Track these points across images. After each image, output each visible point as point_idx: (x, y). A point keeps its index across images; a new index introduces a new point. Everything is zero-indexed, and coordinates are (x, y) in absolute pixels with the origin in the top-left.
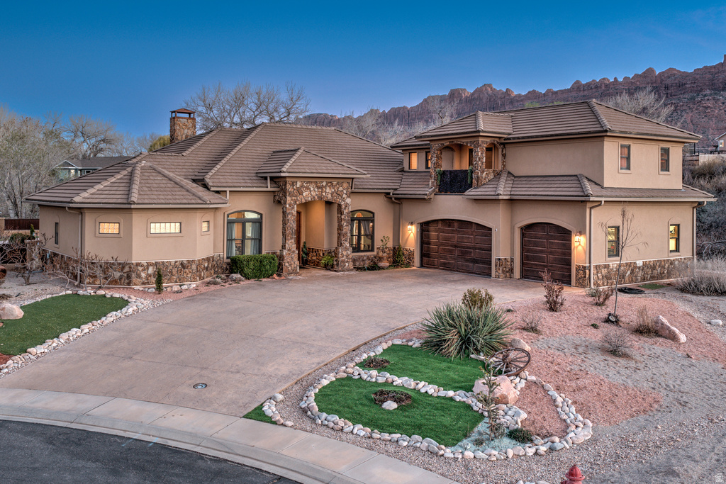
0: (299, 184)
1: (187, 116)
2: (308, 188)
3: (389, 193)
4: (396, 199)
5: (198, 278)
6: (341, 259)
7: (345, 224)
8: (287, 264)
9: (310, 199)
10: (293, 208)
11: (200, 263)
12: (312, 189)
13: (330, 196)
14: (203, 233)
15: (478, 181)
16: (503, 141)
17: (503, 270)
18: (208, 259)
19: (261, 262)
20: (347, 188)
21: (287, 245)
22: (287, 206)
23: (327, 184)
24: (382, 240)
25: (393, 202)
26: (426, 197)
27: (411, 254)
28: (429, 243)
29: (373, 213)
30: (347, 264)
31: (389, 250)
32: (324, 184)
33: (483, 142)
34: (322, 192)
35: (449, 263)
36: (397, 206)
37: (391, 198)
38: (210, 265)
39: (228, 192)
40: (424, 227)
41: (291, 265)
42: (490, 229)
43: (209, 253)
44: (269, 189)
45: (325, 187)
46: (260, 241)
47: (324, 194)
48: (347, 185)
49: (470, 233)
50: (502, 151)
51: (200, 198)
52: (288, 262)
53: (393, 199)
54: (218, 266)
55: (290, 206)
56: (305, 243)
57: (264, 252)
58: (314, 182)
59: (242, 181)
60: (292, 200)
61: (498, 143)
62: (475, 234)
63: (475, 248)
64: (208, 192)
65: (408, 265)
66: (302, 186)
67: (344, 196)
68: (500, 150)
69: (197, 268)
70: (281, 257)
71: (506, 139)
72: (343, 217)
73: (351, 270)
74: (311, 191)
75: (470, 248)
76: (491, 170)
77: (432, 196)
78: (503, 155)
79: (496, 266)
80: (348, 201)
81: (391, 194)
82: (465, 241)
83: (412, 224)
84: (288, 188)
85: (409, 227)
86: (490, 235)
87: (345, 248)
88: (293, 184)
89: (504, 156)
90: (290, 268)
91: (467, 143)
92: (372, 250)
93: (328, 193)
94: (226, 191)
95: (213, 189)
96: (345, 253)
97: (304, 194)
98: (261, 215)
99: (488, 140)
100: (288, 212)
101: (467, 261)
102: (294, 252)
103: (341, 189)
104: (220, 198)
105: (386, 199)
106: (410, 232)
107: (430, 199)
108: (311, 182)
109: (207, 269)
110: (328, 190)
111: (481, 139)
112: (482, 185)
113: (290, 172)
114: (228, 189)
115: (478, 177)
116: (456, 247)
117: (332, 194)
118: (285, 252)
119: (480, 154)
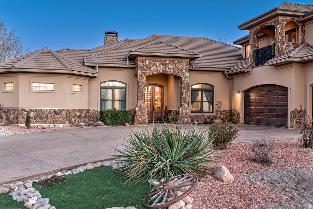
0: (147, 62)
2: (154, 65)
3: (224, 72)
4: (229, 75)
5: (67, 122)
6: (181, 116)
7: (184, 91)
8: (138, 117)
9: (156, 72)
10: (143, 78)
11: (69, 112)
12: (158, 65)
13: (172, 71)
14: (72, 92)
15: (278, 52)
16: (301, 19)
17: (296, 121)
18: (81, 111)
19: (116, 114)
20: (186, 65)
21: (138, 104)
22: (139, 76)
23: (170, 62)
24: (217, 105)
25: (229, 79)
26: (244, 70)
27: (239, 114)
28: (250, 106)
29: (213, 86)
30: (186, 119)
31: (226, 112)
32: (168, 62)
33: (283, 20)
34: (166, 68)
35: (261, 119)
36: (231, 81)
37: (225, 75)
38: (83, 115)
40: (247, 93)
41: (141, 117)
42: (286, 88)
43: (85, 107)
44: (128, 66)
45: (168, 64)
46: (125, 101)
47: (167, 69)
48: (187, 63)
49: (275, 94)
50: (302, 28)
52: (139, 116)
53: (227, 75)
54: (93, 117)
55: (140, 76)
56: (166, 107)
57: (127, 109)
58: (159, 61)
59: (111, 61)
60: (142, 72)
61: (297, 21)
62: (278, 94)
63: (278, 106)
64: (83, 67)
65: (237, 122)
66: (150, 63)
67: (184, 71)
68: (300, 28)
69: (66, 115)
70: (135, 111)
71: (303, 17)
72: (183, 86)
73: (189, 123)
74: (157, 67)
75: (274, 106)
76: (291, 43)
77: (249, 69)
78: (302, 31)
79: (291, 118)
80: (187, 74)
81: (225, 72)
82: (272, 101)
83: (239, 92)
84: (139, 64)
85: (237, 94)
86: (286, 94)
87: (185, 108)
88: (143, 62)
89: (304, 32)
90: (140, 120)
91: (271, 23)
92: (212, 112)
93: (171, 69)
94: (96, 67)
95: (86, 64)
96: (184, 111)
97: (152, 69)
98: (126, 84)
99: (288, 19)
100: (139, 81)
101: (273, 116)
102: (144, 109)
103: (181, 66)
104: (91, 70)
105: (223, 76)
106: (238, 98)
108: (157, 61)
109: (79, 117)
110: (170, 66)
111: (280, 18)
112: (282, 54)
113: (137, 52)
114: (97, 65)
115: (278, 48)
116: (266, 106)
117: (174, 69)
118: (137, 109)
119: (281, 30)
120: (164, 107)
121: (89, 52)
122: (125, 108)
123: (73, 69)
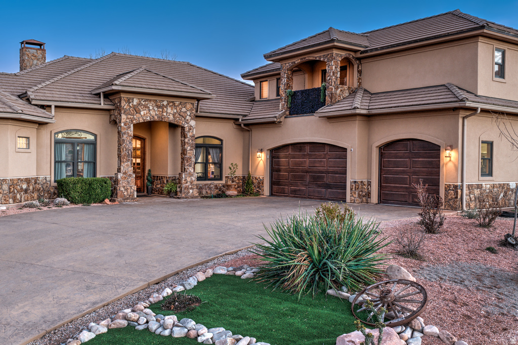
0: (135, 102)
1: (39, 47)
2: (146, 107)
3: (238, 120)
4: (245, 125)
5: (11, 200)
6: (184, 186)
7: (189, 148)
8: (122, 189)
9: (148, 118)
10: (129, 127)
11: (13, 183)
12: (151, 108)
13: (171, 117)
14: (17, 150)
15: (331, 98)
16: (359, 55)
17: (359, 194)
18: (28, 181)
19: (90, 185)
20: (191, 110)
21: (122, 168)
22: (122, 125)
23: (168, 104)
24: (230, 168)
25: (242, 130)
26: (275, 120)
27: (261, 183)
28: (279, 170)
29: (221, 140)
30: (191, 191)
31: (238, 179)
32: (165, 103)
33: (337, 55)
34: (163, 112)
35: (299, 190)
36: (247, 134)
37: (240, 125)
38: (31, 188)
39: (53, 107)
40: (274, 153)
41: (126, 190)
42: (345, 150)
43: (32, 174)
44: (103, 106)
45: (166, 107)
46: (95, 164)
47: (165, 114)
48: (192, 106)
49: (323, 156)
50: (358, 67)
51: (10, 107)
52: (124, 187)
53: (242, 125)
54: (44, 190)
55: (125, 124)
56: (150, 171)
57: (99, 176)
58: (154, 100)
59: (73, 97)
60: (127, 118)
61: (353, 57)
62: (327, 157)
63: (328, 172)
64: (29, 106)
65: (258, 194)
66: (139, 104)
67: (188, 118)
68: (356, 67)
69: (10, 189)
70: (116, 181)
71: (362, 52)
72: (186, 140)
73: (196, 197)
74: (149, 110)
75: (322, 172)
76: (346, 87)
77: (282, 119)
78: (358, 71)
79: (351, 189)
80: (193, 123)
81: (240, 120)
82: (317, 165)
83: (261, 151)
84: (122, 105)
85: (259, 154)
86: (345, 157)
87: (189, 173)
88: (128, 101)
89: (360, 72)
90: (125, 193)
91: (320, 57)
92: (221, 179)
93: (170, 114)
94: (50, 106)
95: (33, 102)
96: (189, 179)
97: (142, 113)
98: (95, 136)
99: (344, 53)
100: (123, 131)
101: (319, 186)
102: (130, 175)
103: (184, 110)
104: (44, 112)
105: (235, 126)
106: (260, 159)
107: (280, 122)
108: (150, 100)
109: (26, 191)
110: (169, 110)
111: (335, 52)
112: (336, 102)
113: (123, 86)
114: (53, 104)
115: (332, 94)
116: (307, 172)
117: (174, 115)
118: (120, 176)
119: (333, 68)
120: (147, 172)
121: (18, 77)
122: (95, 175)
123: (24, 112)
